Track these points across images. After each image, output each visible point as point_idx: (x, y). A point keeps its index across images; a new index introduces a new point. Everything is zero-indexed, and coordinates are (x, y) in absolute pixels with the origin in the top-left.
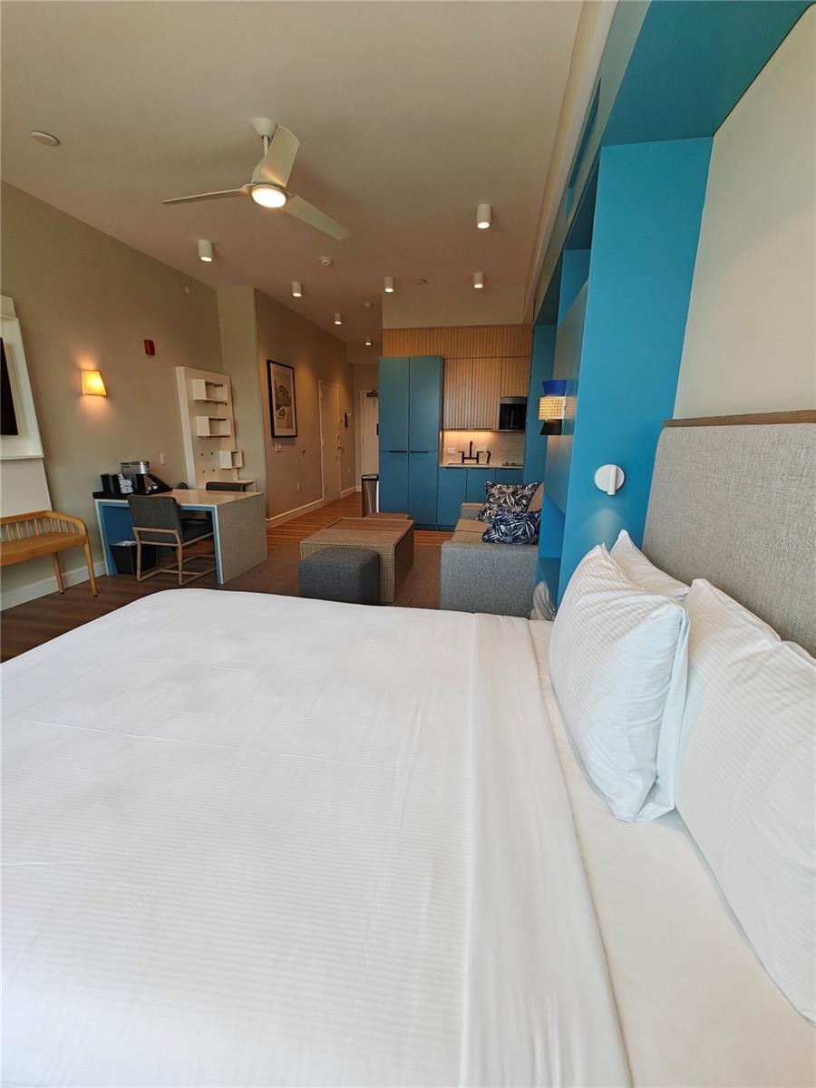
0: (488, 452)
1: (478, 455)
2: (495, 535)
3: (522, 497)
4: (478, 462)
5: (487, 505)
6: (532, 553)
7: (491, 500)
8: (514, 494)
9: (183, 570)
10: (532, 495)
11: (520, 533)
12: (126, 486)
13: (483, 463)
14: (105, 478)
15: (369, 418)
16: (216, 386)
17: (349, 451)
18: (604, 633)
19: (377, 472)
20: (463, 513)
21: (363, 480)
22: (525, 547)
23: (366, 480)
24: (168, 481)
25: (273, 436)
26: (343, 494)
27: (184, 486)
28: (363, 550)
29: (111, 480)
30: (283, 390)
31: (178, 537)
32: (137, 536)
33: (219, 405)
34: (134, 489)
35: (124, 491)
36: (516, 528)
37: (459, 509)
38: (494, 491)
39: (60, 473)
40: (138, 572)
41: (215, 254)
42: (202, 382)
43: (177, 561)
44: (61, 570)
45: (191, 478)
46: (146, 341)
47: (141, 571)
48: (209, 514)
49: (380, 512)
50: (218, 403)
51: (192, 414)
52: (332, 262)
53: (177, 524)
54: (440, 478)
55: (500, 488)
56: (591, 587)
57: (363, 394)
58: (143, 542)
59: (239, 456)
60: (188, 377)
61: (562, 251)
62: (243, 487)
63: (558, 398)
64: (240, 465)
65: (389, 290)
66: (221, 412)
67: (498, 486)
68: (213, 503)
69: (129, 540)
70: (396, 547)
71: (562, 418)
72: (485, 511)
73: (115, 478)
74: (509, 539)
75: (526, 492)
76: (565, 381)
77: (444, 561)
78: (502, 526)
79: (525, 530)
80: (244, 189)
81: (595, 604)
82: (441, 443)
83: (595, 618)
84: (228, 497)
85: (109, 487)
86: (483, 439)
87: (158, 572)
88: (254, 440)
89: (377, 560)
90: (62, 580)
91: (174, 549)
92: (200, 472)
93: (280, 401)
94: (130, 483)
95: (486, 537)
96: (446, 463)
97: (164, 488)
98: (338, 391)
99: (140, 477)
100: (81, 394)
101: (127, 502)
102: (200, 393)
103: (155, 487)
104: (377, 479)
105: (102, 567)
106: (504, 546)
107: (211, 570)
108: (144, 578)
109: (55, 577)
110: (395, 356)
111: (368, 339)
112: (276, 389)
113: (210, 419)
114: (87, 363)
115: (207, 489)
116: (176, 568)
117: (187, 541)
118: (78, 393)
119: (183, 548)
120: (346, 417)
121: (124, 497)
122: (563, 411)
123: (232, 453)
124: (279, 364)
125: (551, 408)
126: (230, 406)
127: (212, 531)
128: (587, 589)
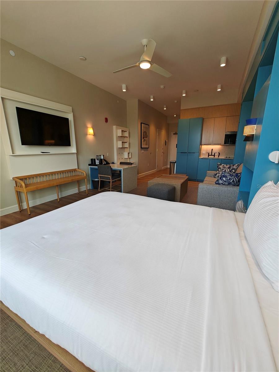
0: (219, 153)
1: (215, 154)
2: (221, 182)
3: (233, 169)
4: (214, 157)
5: (218, 172)
6: (236, 189)
7: (219, 170)
8: (229, 168)
9: (112, 189)
10: (237, 168)
11: (231, 181)
12: (97, 162)
13: (216, 157)
14: (92, 160)
15: (174, 142)
16: (125, 132)
17: (166, 154)
18: (273, 212)
19: (176, 160)
20: (207, 174)
21: (170, 163)
22: (234, 187)
23: (172, 163)
24: (109, 162)
25: (141, 148)
26: (163, 168)
27: (113, 163)
28: (169, 185)
29: (93, 160)
30: (145, 132)
31: (111, 178)
32: (99, 177)
33: (125, 138)
34: (99, 163)
35: (97, 164)
36: (230, 179)
37: (206, 173)
38: (221, 167)
39: (80, 158)
40: (99, 188)
41: (127, 89)
42: (121, 130)
43: (110, 186)
44: (79, 187)
45: (115, 161)
46: (105, 118)
47: (100, 188)
48: (120, 171)
49: (176, 173)
50: (125, 137)
51: (117, 141)
52: (164, 87)
53: (111, 175)
54: (199, 162)
55: (224, 165)
56: (267, 196)
57: (172, 133)
58: (101, 179)
59: (130, 154)
60: (117, 129)
61: (258, 67)
62: (131, 164)
63: (253, 126)
64: (130, 157)
65: (184, 95)
66: (126, 140)
67: (223, 165)
68: (121, 168)
69: (97, 179)
70: (182, 185)
71: (254, 133)
72: (217, 174)
73: (95, 160)
74: (226, 183)
75: (235, 167)
76: (257, 119)
77: (199, 190)
78: (223, 178)
79: (234, 180)
80: (137, 64)
81: (269, 202)
82: (200, 150)
83: (268, 207)
84: (126, 167)
85: (93, 162)
86: (217, 148)
87: (104, 189)
88: (135, 149)
89: (174, 189)
90: (79, 189)
91: (109, 182)
92: (118, 159)
93: (144, 136)
94: (98, 161)
95: (217, 182)
96: (202, 157)
97: (108, 163)
98: (163, 133)
99: (101, 159)
100: (87, 135)
101: (97, 167)
102: (120, 134)
103: (105, 163)
104: (175, 163)
105: (89, 187)
106: (224, 186)
107: (120, 190)
108: (100, 190)
109: (77, 188)
110: (185, 119)
111: (175, 114)
112: (143, 132)
113: (122, 142)
114: (89, 125)
115: (120, 164)
116: (110, 188)
117: (113, 179)
118: (87, 134)
119: (112, 182)
120: (166, 141)
121: (96, 165)
122: (255, 131)
123: (128, 153)
124: (145, 124)
125: (249, 130)
126: (128, 138)
127: (121, 177)
128: (265, 197)
